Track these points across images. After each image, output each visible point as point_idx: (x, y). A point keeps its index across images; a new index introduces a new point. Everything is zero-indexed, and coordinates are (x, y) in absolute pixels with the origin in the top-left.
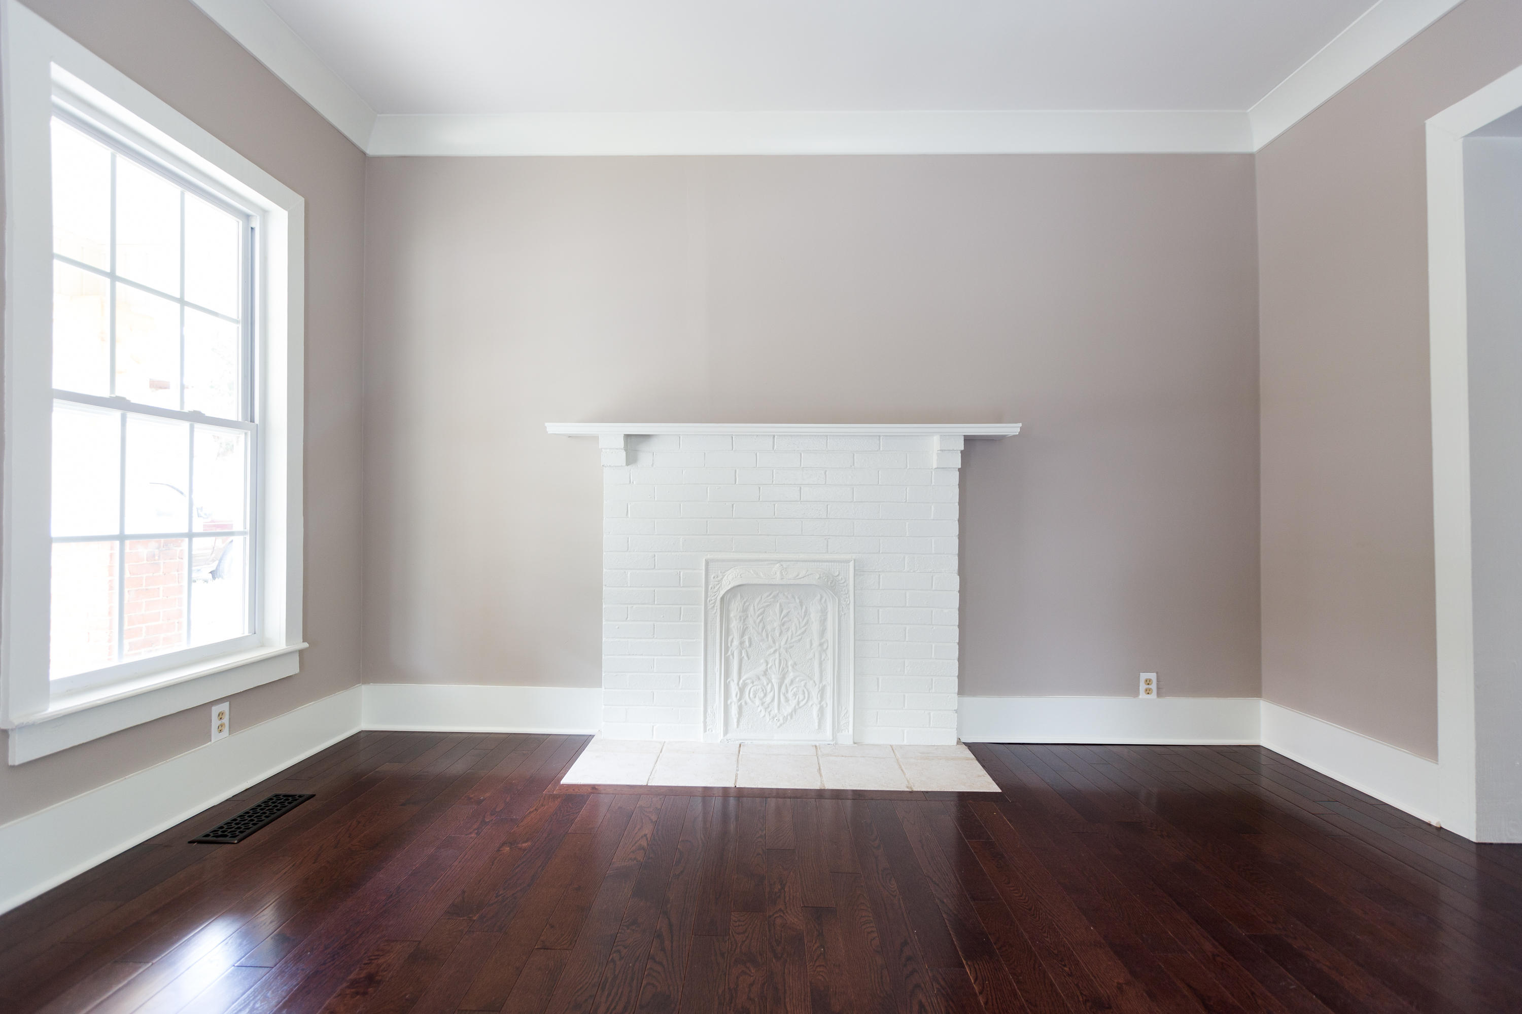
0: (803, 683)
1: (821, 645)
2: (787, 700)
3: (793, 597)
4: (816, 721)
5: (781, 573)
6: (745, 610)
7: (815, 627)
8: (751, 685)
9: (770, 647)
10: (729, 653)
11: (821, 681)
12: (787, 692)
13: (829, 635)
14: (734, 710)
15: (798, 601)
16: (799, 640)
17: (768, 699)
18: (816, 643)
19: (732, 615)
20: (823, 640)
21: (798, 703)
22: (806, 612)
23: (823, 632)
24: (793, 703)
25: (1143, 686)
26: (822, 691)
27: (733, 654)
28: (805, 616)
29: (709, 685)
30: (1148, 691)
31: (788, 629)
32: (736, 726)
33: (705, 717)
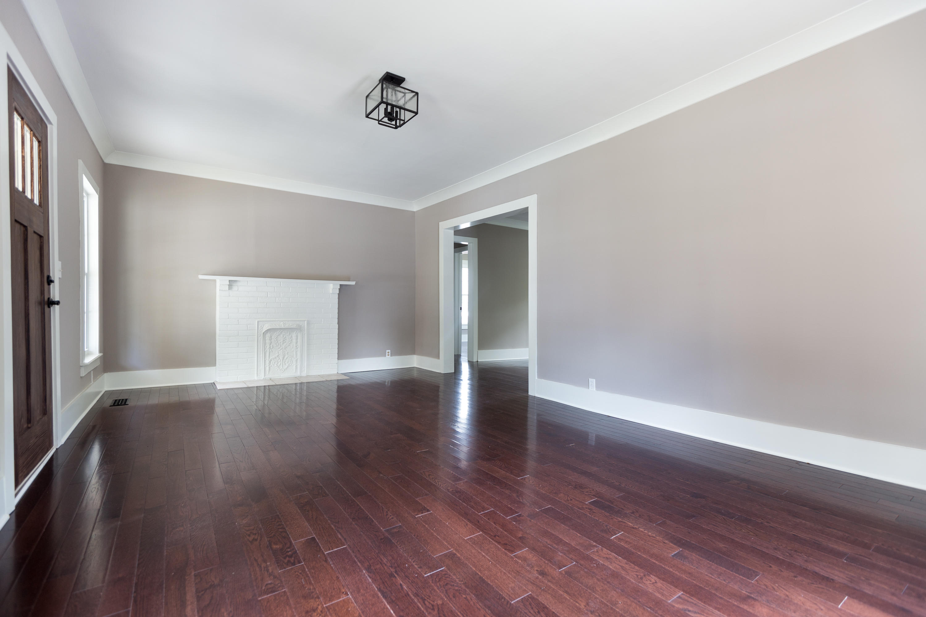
0: (290, 358)
1: (296, 346)
2: (285, 364)
3: (287, 332)
4: (295, 370)
5: (284, 325)
6: (271, 337)
7: (294, 341)
8: (273, 360)
9: (280, 348)
10: (266, 351)
11: (296, 357)
12: (285, 361)
13: (299, 343)
14: (267, 368)
15: (289, 333)
16: (289, 346)
17: (279, 363)
18: (295, 345)
19: (266, 338)
20: (297, 345)
21: (289, 365)
22: (291, 337)
23: (297, 343)
24: (287, 365)
25: (387, 354)
26: (297, 360)
27: (267, 351)
28: (291, 338)
29: (258, 361)
30: (388, 355)
31: (285, 342)
32: (268, 373)
33: (257, 372)
